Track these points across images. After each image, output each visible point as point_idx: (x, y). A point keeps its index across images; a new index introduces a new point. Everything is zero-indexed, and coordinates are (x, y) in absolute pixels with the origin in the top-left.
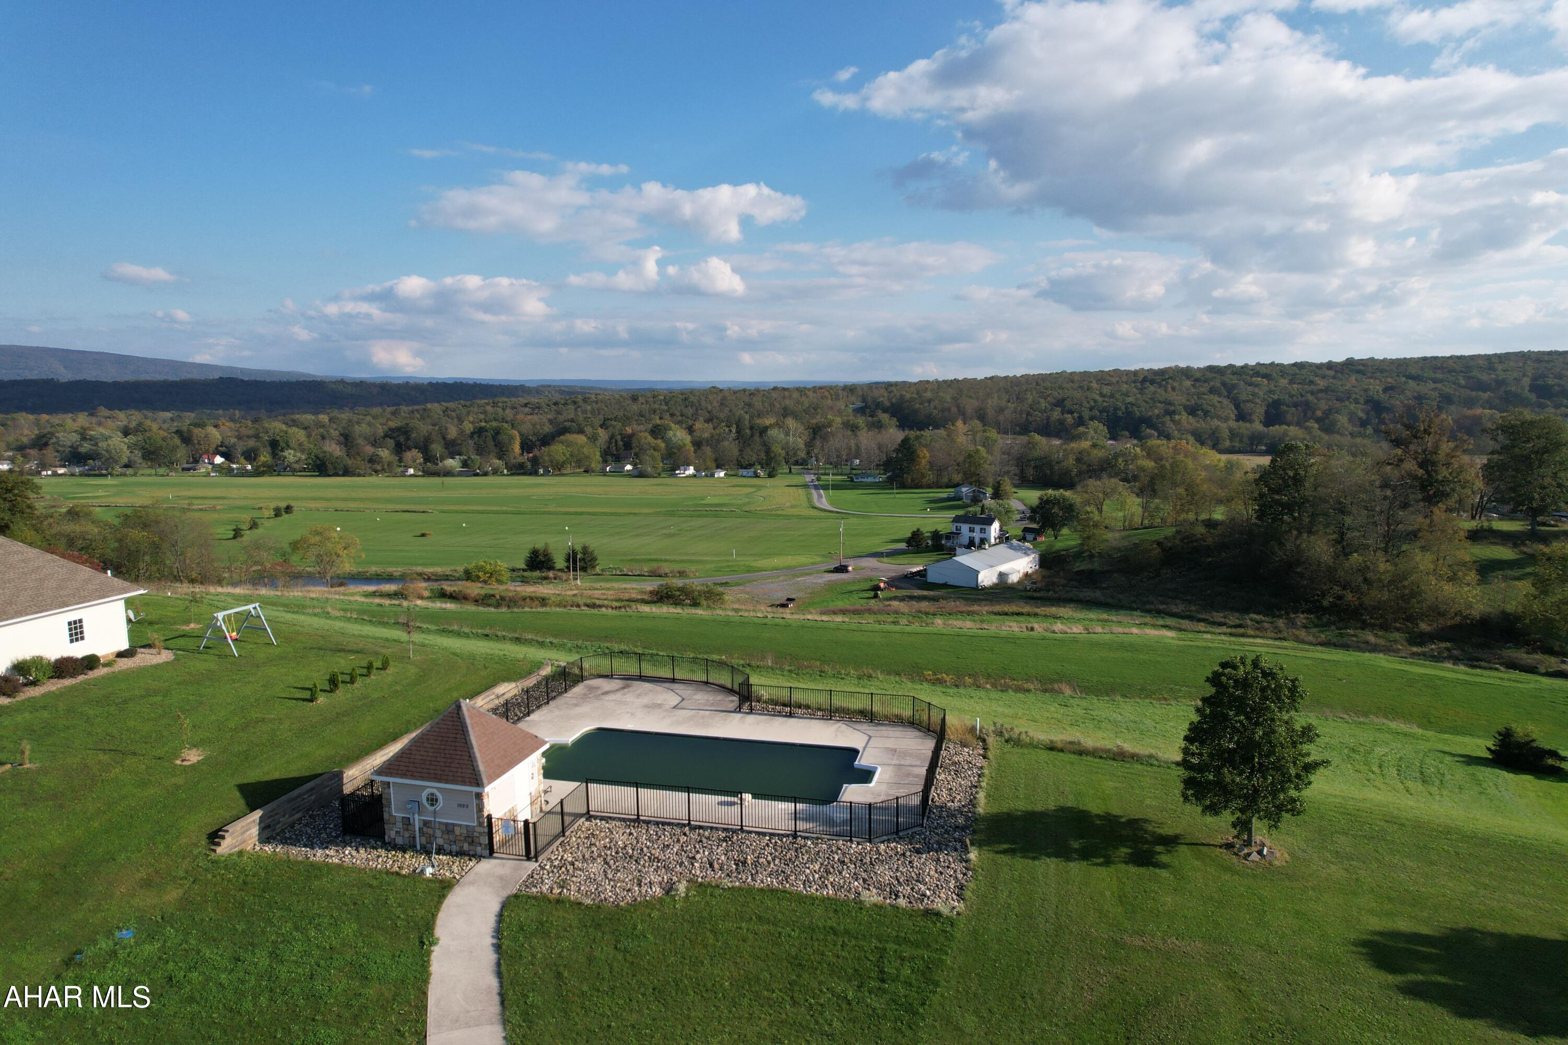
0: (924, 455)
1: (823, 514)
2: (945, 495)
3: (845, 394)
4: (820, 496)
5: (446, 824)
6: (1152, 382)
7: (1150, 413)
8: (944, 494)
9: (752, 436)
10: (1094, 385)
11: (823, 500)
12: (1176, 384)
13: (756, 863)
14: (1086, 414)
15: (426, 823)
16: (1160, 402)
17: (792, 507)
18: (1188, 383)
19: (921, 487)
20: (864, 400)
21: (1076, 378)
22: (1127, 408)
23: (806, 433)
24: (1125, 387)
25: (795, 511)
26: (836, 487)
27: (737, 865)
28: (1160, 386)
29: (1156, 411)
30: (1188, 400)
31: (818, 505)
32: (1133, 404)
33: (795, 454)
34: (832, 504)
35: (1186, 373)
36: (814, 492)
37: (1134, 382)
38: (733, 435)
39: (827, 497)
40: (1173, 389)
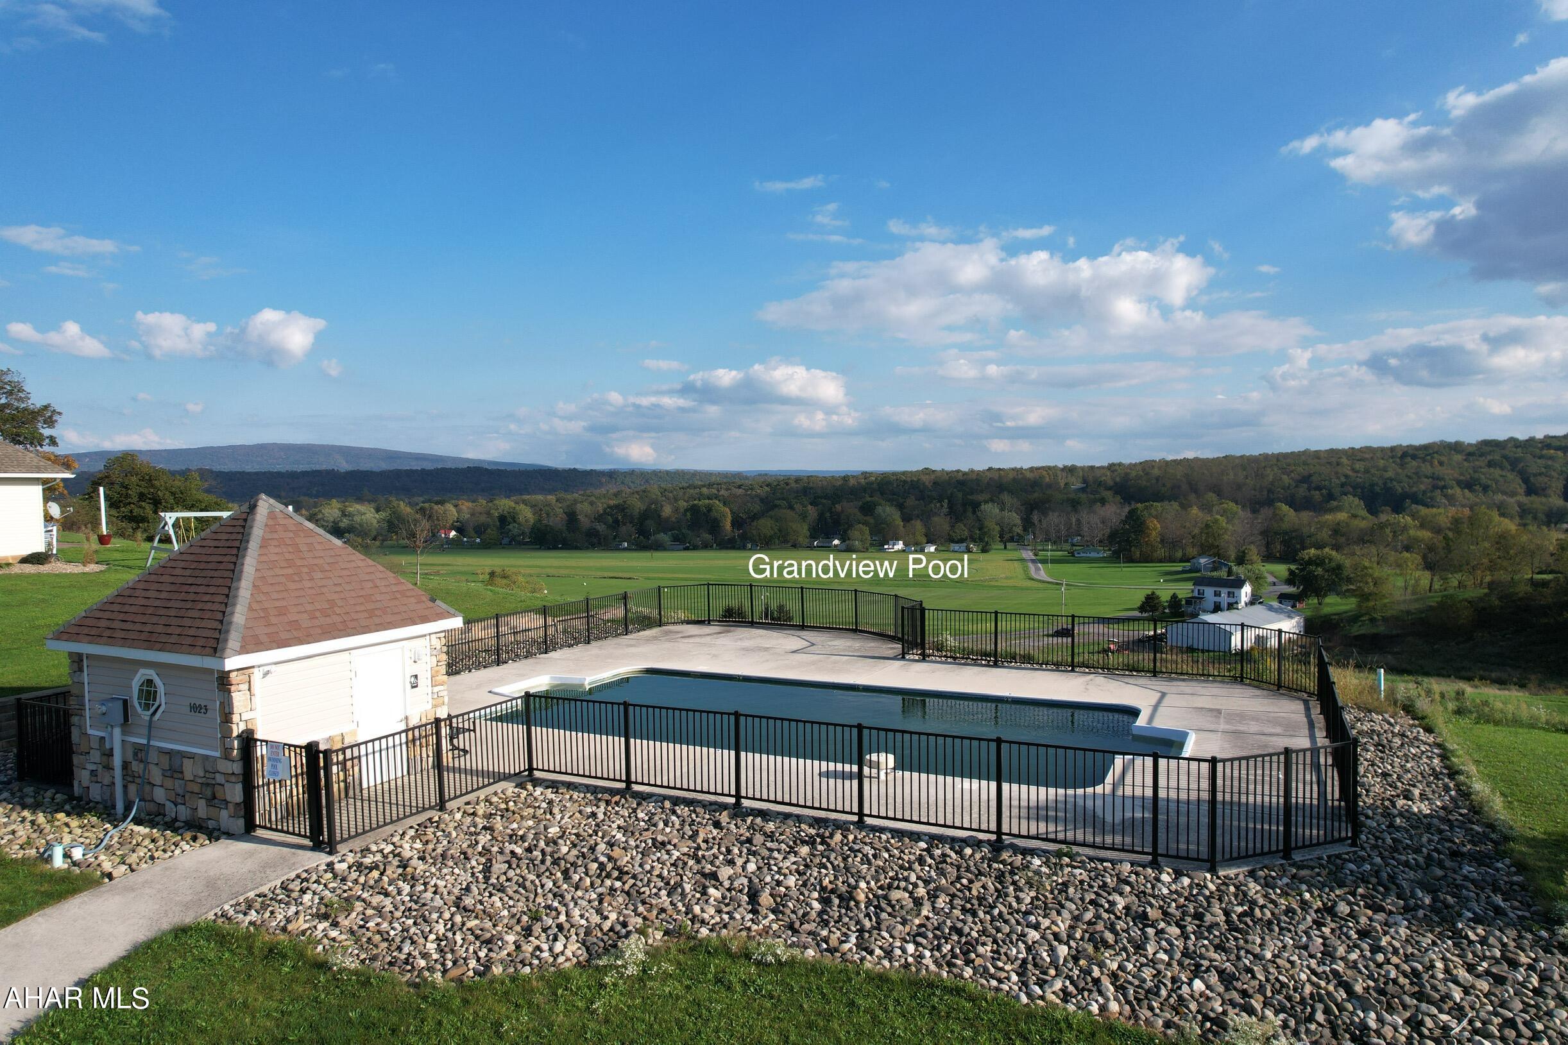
0: (1155, 527)
1: (1040, 585)
2: (1180, 569)
3: (1064, 474)
4: (1038, 569)
5: (170, 753)
6: (1414, 457)
7: (1414, 489)
8: (1178, 567)
9: (965, 511)
10: (1344, 460)
11: (1042, 573)
12: (1443, 459)
13: (880, 901)
14: (1337, 491)
16: (1427, 477)
17: (1006, 578)
18: (1458, 457)
19: (1152, 561)
20: (1085, 481)
21: (1322, 455)
22: (1385, 484)
23: (1023, 508)
24: (1382, 463)
25: (1011, 583)
26: (1054, 561)
27: (825, 901)
28: (1424, 461)
29: (1422, 487)
30: (1461, 474)
31: (1035, 577)
32: (1391, 480)
33: (1010, 531)
34: (1051, 576)
35: (1456, 447)
36: (1030, 564)
37: (1392, 457)
38: (945, 510)
39: (1047, 572)
40: (1441, 464)
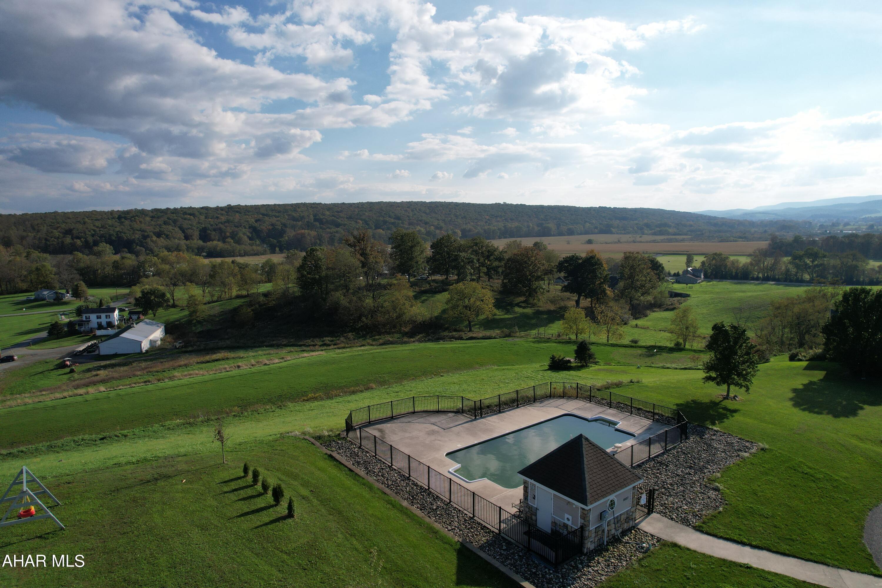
6: (125, 219)
7: (133, 237)
10: (88, 220)
12: (142, 220)
14: (91, 239)
16: (136, 230)
18: (148, 219)
22: (117, 234)
24: (108, 221)
28: (131, 220)
29: (138, 236)
30: (154, 229)
32: (121, 232)
35: (143, 212)
37: (113, 218)
40: (141, 222)
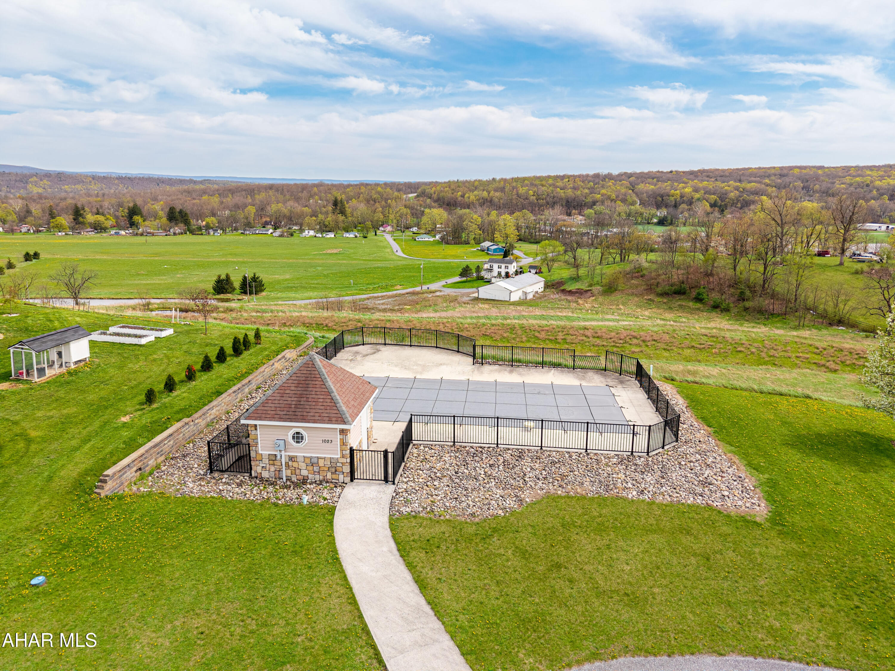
3: (404, 187)
4: (397, 249)
5: (311, 458)
11: (400, 251)
15: (291, 458)
20: (416, 191)
31: (397, 254)
34: (405, 254)
39: (402, 249)
